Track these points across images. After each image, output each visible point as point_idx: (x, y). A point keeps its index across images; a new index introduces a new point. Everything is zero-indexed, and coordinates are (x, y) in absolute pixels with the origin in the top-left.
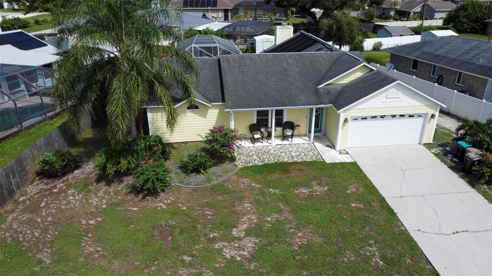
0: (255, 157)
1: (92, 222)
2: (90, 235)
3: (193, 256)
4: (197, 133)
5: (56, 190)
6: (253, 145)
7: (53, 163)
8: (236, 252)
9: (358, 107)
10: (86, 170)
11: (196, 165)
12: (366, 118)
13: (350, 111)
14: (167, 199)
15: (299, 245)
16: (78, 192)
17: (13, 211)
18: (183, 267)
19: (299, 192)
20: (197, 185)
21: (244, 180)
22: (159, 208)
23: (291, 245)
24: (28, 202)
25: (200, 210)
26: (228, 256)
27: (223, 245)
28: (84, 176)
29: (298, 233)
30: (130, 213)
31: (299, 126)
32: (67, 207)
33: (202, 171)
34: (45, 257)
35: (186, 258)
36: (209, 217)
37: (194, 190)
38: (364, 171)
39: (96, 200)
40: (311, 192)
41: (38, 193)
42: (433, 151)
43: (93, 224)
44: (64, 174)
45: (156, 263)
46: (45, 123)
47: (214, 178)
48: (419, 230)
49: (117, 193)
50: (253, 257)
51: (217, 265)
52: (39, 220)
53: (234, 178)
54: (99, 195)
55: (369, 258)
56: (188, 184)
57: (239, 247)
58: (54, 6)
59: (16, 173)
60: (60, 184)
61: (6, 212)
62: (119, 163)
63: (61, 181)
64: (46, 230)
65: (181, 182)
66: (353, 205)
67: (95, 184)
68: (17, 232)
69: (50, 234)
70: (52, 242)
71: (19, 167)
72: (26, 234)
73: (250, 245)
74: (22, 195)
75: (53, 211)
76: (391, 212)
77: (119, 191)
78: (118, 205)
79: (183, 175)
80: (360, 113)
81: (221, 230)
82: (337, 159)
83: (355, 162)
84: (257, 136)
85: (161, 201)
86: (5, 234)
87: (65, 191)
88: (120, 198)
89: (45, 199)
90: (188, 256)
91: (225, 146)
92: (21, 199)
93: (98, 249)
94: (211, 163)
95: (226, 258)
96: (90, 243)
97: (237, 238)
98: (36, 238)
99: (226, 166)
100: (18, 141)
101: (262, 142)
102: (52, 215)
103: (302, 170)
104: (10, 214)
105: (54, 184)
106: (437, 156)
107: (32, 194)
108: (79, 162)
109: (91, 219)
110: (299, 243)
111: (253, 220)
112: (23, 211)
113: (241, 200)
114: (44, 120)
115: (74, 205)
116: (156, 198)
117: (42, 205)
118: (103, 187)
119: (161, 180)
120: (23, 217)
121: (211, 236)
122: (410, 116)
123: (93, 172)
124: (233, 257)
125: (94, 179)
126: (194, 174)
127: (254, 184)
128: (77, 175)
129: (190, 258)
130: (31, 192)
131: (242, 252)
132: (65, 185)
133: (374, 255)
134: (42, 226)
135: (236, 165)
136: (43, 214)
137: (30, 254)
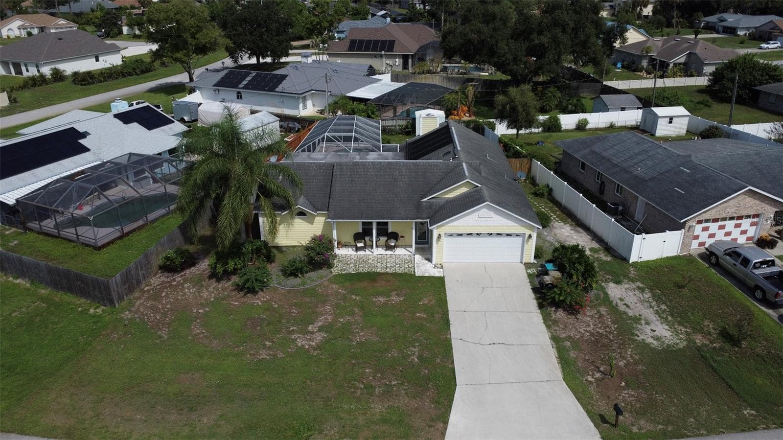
0: (352, 265)
1: (201, 311)
2: (198, 321)
3: (273, 342)
4: (298, 240)
5: (175, 283)
6: (355, 253)
7: (174, 260)
8: (306, 342)
9: (451, 224)
10: (201, 267)
11: (293, 270)
12: (461, 235)
13: (442, 228)
14: (264, 298)
15: (357, 341)
16: (193, 286)
17: (139, 298)
18: (263, 349)
19: (377, 300)
20: (292, 287)
21: (334, 286)
22: (256, 304)
23: (352, 341)
24: (151, 292)
25: (288, 308)
26: (299, 344)
27: (298, 336)
28: (200, 272)
29: (361, 332)
30: (232, 306)
31: (402, 237)
32: (183, 298)
33: (300, 275)
34: (164, 334)
35: (267, 343)
36: (294, 315)
37: (289, 292)
38: (446, 286)
39: (207, 293)
40: (387, 301)
41: (160, 284)
42: (528, 271)
43: (202, 313)
44: (183, 269)
45: (244, 344)
46: (169, 217)
47: (309, 282)
48: (461, 339)
49: (224, 289)
50: (318, 347)
51: (289, 350)
52: (160, 306)
53: (326, 283)
54: (210, 290)
55: (409, 356)
56: (284, 286)
57: (310, 339)
58: (184, 55)
59: (143, 266)
60: (178, 278)
61: (134, 298)
62: (227, 264)
63: (180, 275)
64: (165, 315)
65: (279, 284)
66: (418, 315)
67: (207, 280)
68: (143, 314)
69: (168, 318)
70: (169, 324)
71: (146, 261)
72: (150, 316)
73: (319, 338)
74: (147, 286)
75: (172, 300)
76: (447, 323)
77: (226, 288)
78: (224, 299)
79: (283, 278)
80: (457, 230)
81: (299, 325)
82: (427, 272)
83: (444, 276)
84: (360, 245)
85: (258, 299)
86: (134, 315)
87: (182, 285)
88: (226, 293)
89: (165, 290)
90: (270, 342)
91: (320, 255)
92: (146, 289)
93: (203, 331)
94: (308, 269)
95: (297, 346)
96: (198, 326)
97: (311, 332)
98: (157, 320)
99: (323, 272)
100: (144, 234)
101: (365, 251)
102: (171, 303)
103: (389, 281)
104: (137, 300)
105: (174, 277)
106: (528, 277)
107: (155, 285)
108: (196, 259)
109: (201, 309)
110: (358, 340)
111: (328, 319)
112: (148, 299)
113: (324, 303)
114: (168, 214)
115: (189, 297)
116: (255, 296)
117: (163, 295)
118: (213, 283)
119: (260, 281)
120: (148, 304)
121: (291, 329)
122: (507, 235)
123: (207, 269)
124: (303, 345)
125: (207, 275)
126: (293, 277)
127: (340, 291)
128: (194, 271)
129: (271, 344)
130: (155, 283)
131: (311, 343)
132: (182, 279)
133: (414, 354)
134: (162, 311)
135: (331, 272)
136: (164, 302)
137: (153, 331)
